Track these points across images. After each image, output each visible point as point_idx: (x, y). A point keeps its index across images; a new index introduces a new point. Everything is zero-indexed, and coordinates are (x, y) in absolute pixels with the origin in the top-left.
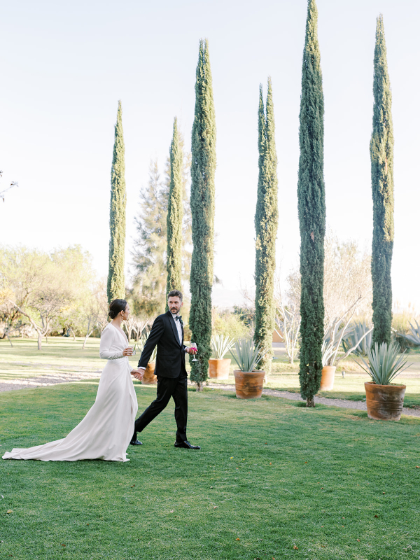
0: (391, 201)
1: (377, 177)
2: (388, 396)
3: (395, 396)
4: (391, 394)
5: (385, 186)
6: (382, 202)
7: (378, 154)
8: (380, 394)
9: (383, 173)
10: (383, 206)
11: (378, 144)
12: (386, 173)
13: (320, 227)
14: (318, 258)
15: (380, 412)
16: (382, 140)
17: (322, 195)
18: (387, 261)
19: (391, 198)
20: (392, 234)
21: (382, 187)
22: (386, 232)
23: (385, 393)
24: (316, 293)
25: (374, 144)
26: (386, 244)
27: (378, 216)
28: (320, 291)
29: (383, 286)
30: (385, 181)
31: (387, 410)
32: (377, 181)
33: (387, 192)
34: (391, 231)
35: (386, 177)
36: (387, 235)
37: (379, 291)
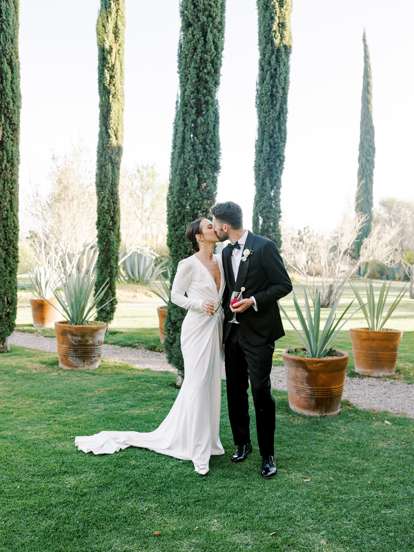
0: (119, 97)
1: (103, 66)
2: (79, 338)
3: (89, 338)
4: (83, 336)
5: (112, 77)
6: (109, 98)
7: (105, 36)
8: (69, 336)
9: (110, 61)
10: (109, 102)
11: (105, 24)
12: (113, 61)
13: (11, 121)
14: (8, 162)
15: (70, 359)
16: (109, 19)
17: (13, 78)
18: (113, 172)
19: (119, 93)
20: (119, 138)
21: (108, 78)
22: (112, 135)
23: (75, 335)
24: (5, 206)
25: (101, 23)
26: (112, 151)
27: (103, 115)
28: (11, 205)
29: (108, 201)
30: (113, 71)
31: (78, 357)
32: (103, 70)
33: (114, 85)
34: (119, 134)
35: (113, 66)
36: (113, 139)
37: (103, 207)
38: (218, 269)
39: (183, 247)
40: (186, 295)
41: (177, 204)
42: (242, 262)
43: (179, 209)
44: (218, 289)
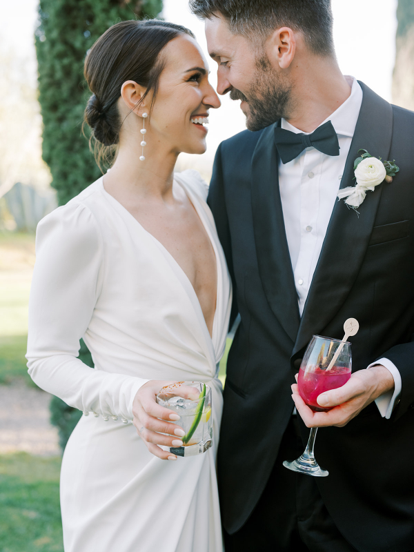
38: (197, 226)
39: (81, 164)
40: (85, 356)
41: (60, 47)
42: (342, 211)
43: (66, 61)
44: (208, 315)
